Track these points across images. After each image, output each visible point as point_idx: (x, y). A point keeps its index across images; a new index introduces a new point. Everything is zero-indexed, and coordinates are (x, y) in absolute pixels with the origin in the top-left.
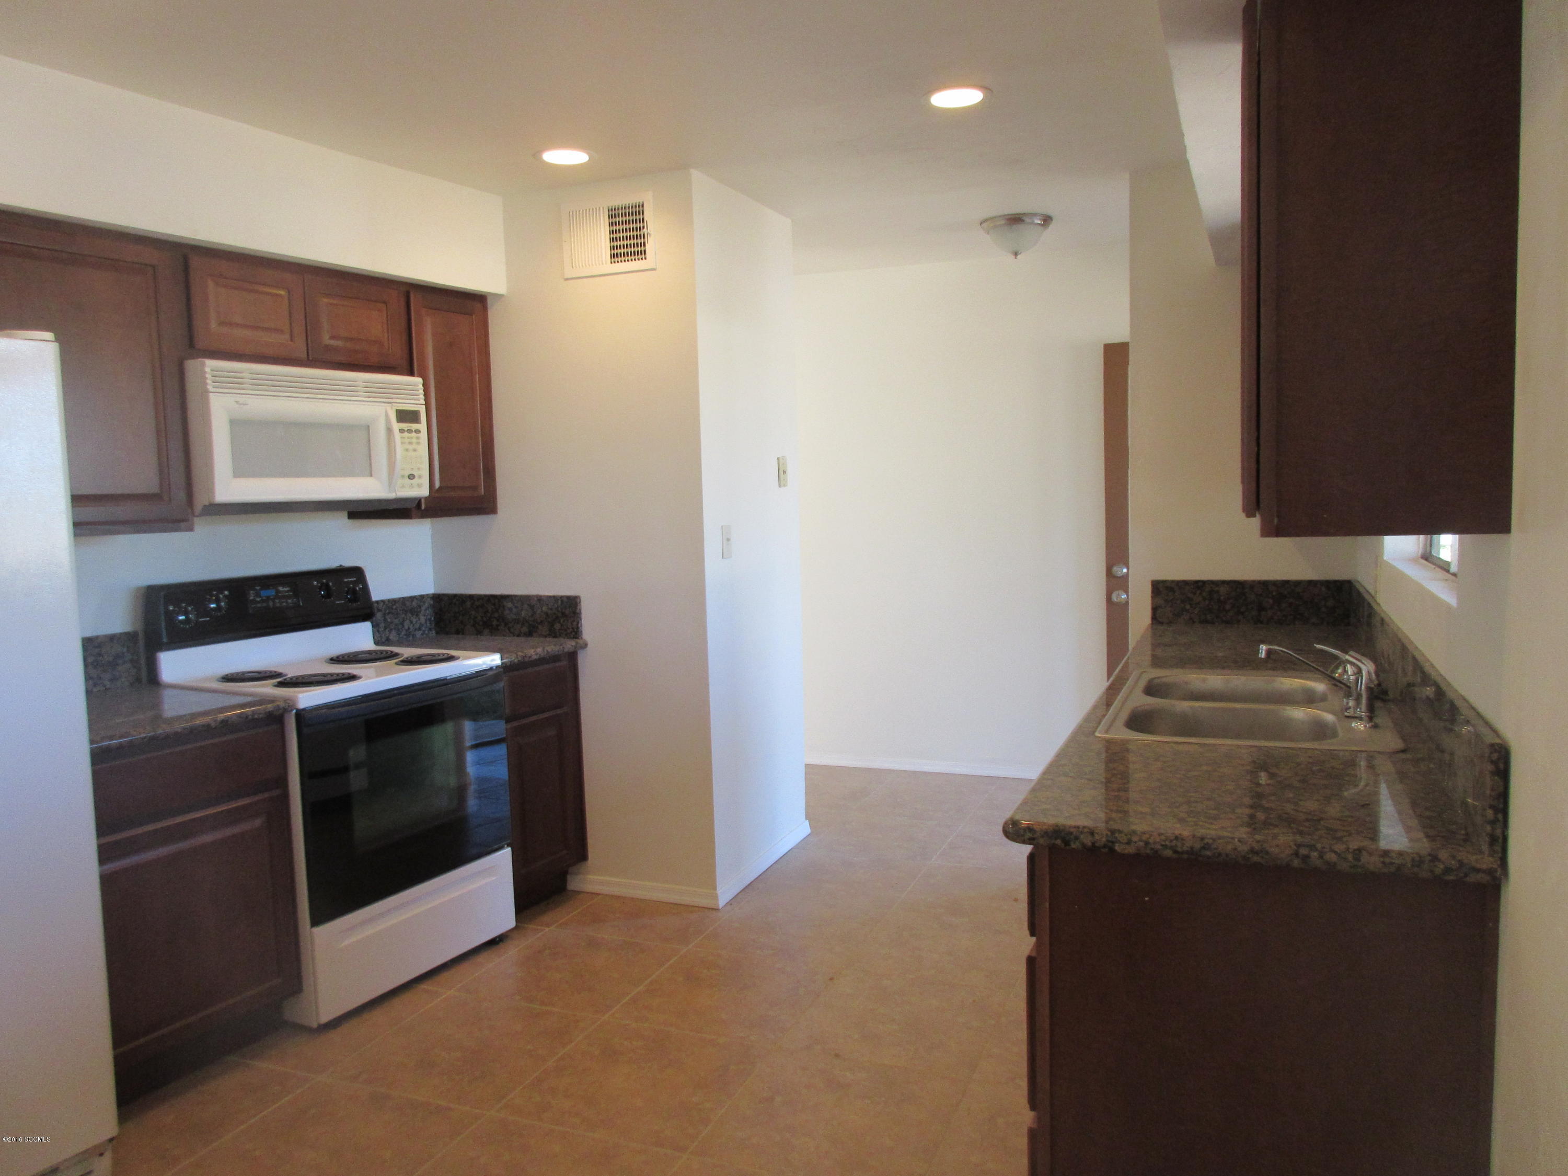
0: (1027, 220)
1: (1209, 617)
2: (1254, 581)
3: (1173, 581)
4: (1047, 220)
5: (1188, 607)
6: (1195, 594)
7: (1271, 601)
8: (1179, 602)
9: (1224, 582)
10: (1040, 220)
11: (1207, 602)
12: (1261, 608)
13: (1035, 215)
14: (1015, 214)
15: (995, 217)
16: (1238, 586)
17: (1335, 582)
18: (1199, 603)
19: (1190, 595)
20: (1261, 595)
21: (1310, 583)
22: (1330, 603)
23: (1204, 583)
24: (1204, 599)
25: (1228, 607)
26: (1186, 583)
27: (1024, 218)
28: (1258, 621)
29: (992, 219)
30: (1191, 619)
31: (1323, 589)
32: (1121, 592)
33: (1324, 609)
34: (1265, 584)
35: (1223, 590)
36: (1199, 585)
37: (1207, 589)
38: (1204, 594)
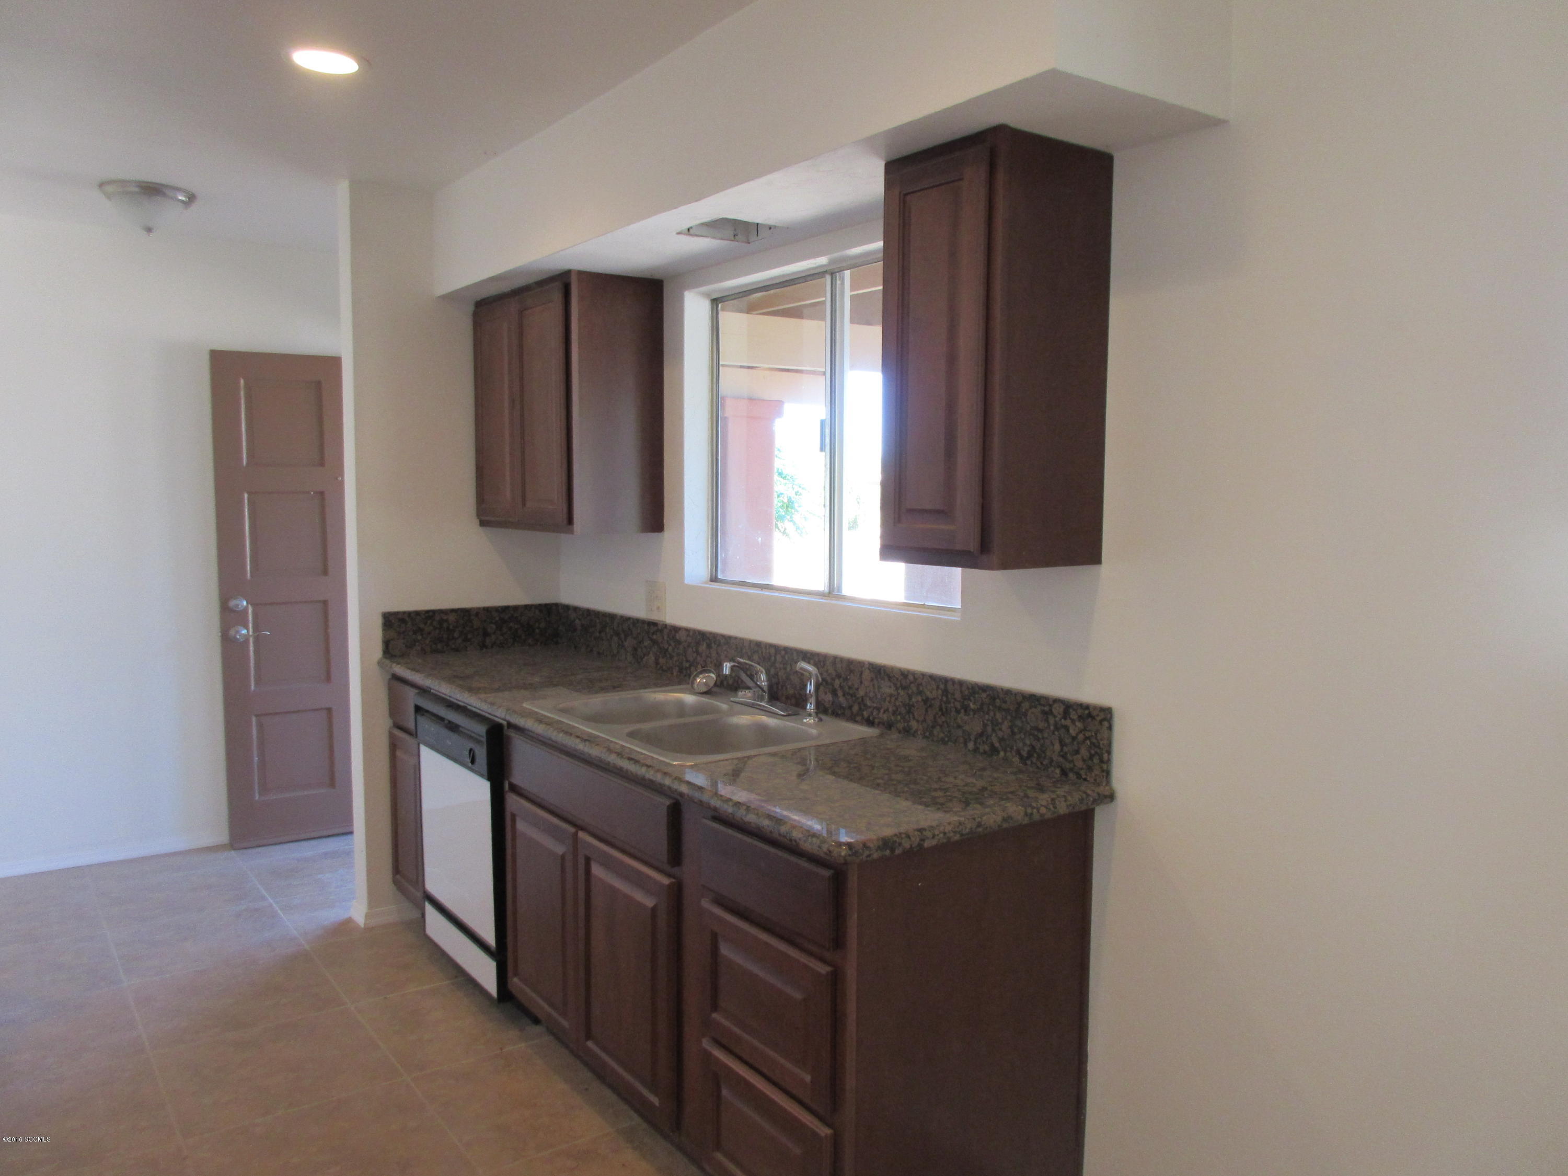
0: (169, 193)
1: (439, 646)
2: (479, 608)
3: (404, 613)
4: (192, 198)
5: (420, 637)
6: (425, 624)
7: (494, 626)
8: (411, 633)
9: (453, 611)
10: (185, 196)
11: (437, 631)
12: (486, 634)
13: (178, 189)
14: (148, 183)
15: (129, 181)
16: (464, 613)
17: (546, 605)
18: (429, 633)
19: (422, 626)
20: (485, 621)
21: (526, 607)
22: (543, 625)
23: (434, 612)
24: (435, 628)
25: (456, 635)
26: (417, 613)
27: (167, 192)
28: (483, 646)
29: (123, 183)
30: (423, 649)
31: (537, 612)
32: (240, 628)
33: (537, 631)
34: (487, 610)
35: (452, 618)
36: (430, 615)
37: (437, 618)
38: (435, 623)
